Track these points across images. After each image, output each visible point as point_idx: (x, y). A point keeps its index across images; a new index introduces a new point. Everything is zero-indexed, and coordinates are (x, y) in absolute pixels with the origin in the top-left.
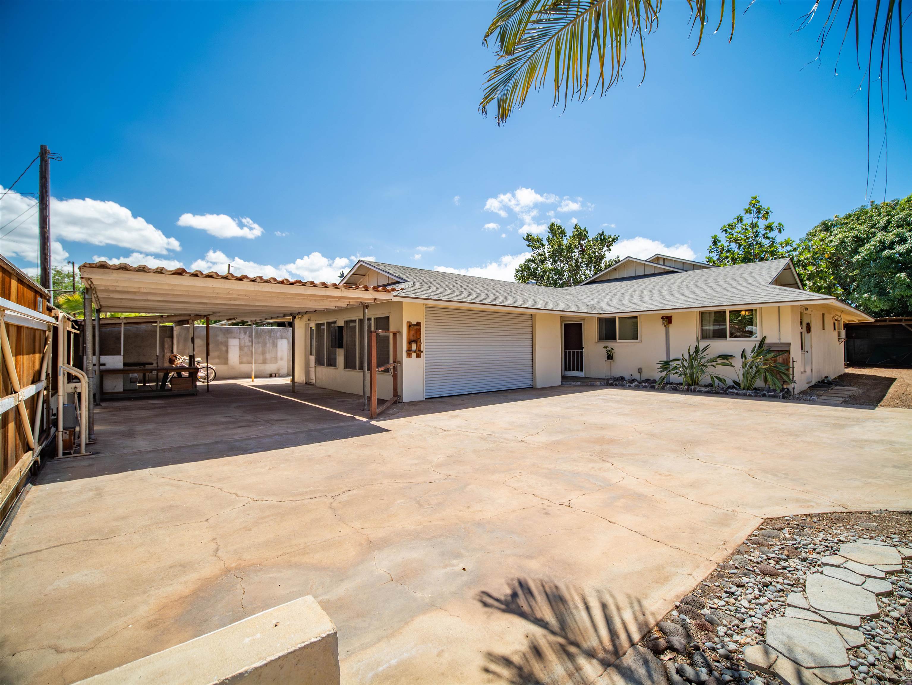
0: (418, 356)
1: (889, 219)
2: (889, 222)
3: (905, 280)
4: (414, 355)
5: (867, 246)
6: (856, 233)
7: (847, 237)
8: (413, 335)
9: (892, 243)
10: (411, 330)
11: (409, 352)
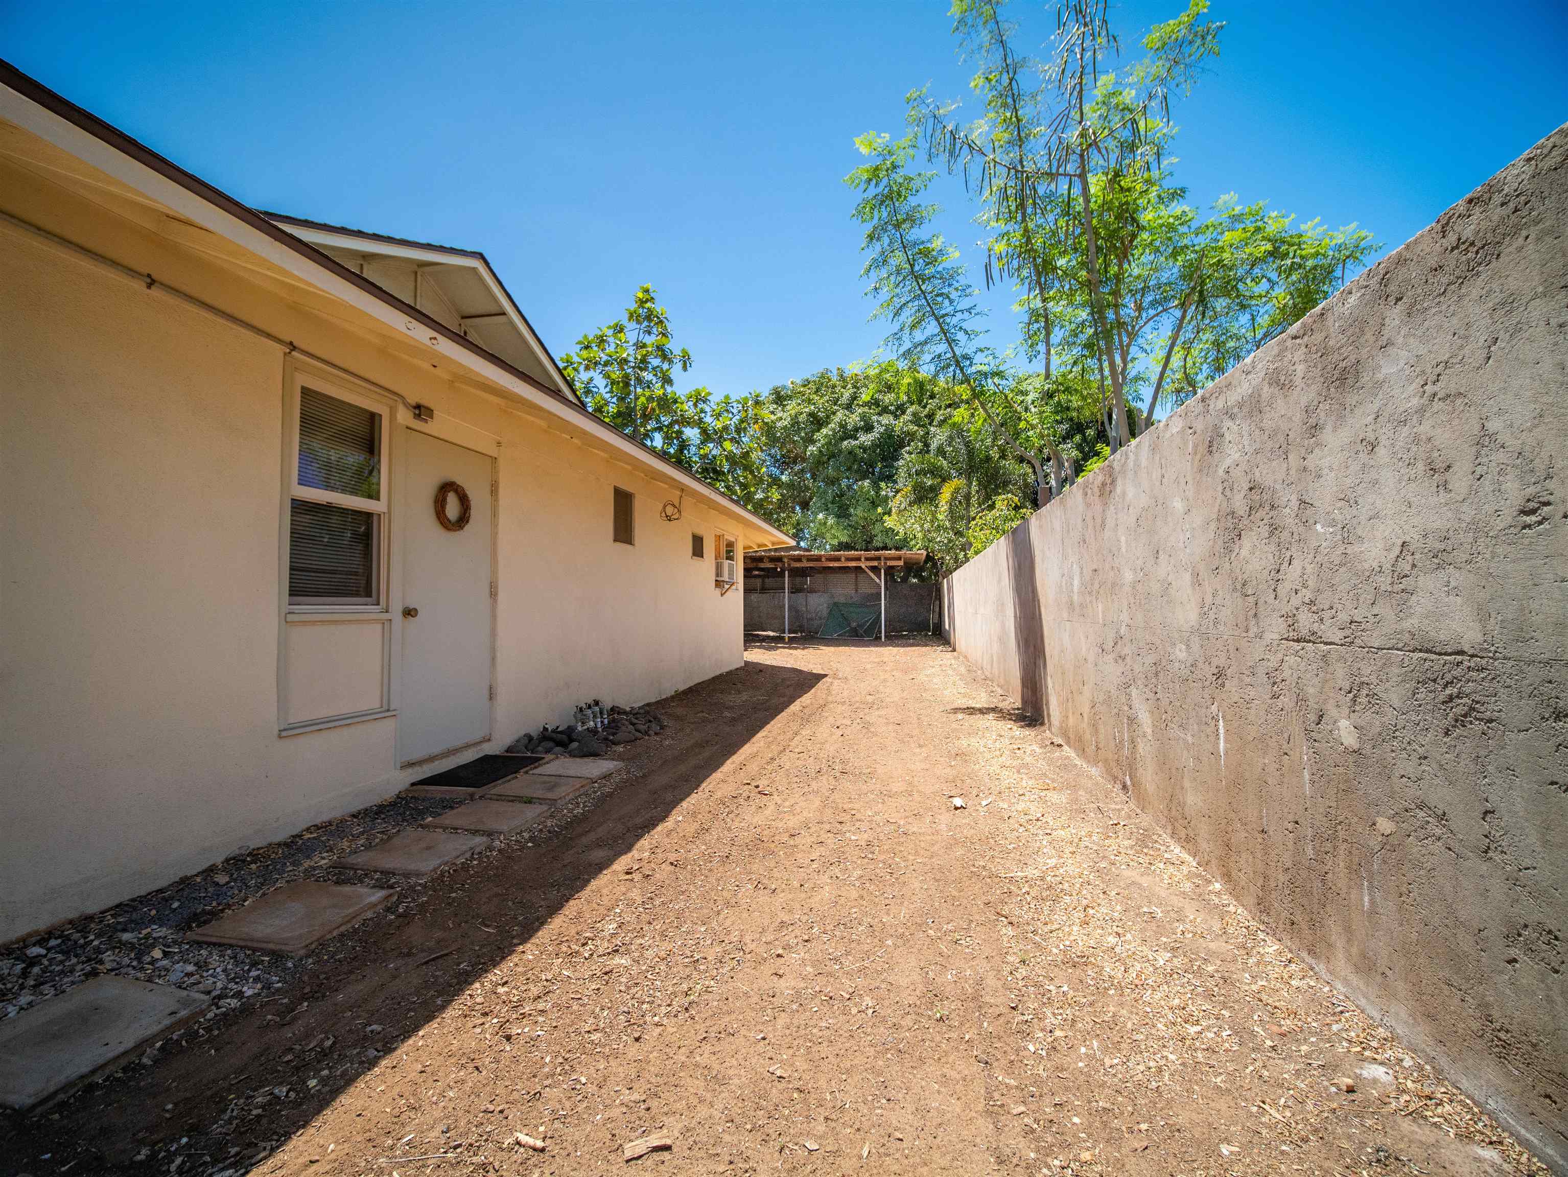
1: (855, 393)
2: (854, 398)
3: (869, 491)
5: (824, 431)
6: (812, 407)
7: (802, 413)
9: (856, 430)
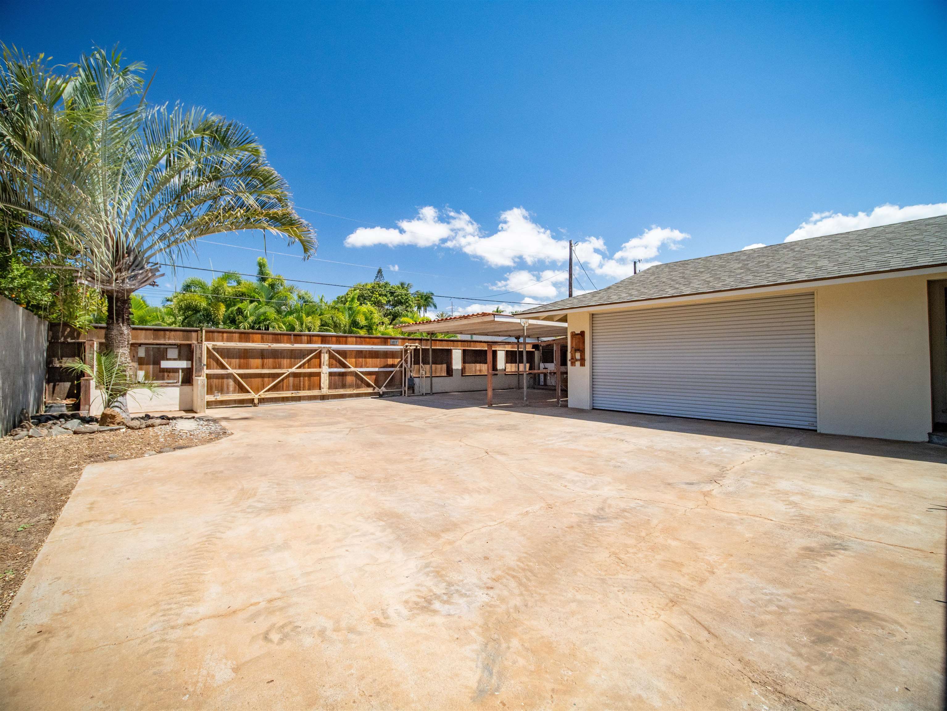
0: (583, 365)
4: (578, 363)
8: (576, 345)
10: (574, 341)
11: (572, 361)
